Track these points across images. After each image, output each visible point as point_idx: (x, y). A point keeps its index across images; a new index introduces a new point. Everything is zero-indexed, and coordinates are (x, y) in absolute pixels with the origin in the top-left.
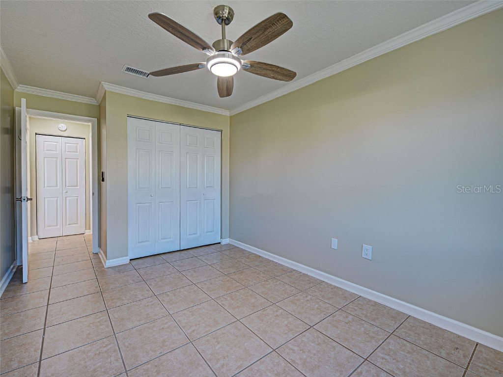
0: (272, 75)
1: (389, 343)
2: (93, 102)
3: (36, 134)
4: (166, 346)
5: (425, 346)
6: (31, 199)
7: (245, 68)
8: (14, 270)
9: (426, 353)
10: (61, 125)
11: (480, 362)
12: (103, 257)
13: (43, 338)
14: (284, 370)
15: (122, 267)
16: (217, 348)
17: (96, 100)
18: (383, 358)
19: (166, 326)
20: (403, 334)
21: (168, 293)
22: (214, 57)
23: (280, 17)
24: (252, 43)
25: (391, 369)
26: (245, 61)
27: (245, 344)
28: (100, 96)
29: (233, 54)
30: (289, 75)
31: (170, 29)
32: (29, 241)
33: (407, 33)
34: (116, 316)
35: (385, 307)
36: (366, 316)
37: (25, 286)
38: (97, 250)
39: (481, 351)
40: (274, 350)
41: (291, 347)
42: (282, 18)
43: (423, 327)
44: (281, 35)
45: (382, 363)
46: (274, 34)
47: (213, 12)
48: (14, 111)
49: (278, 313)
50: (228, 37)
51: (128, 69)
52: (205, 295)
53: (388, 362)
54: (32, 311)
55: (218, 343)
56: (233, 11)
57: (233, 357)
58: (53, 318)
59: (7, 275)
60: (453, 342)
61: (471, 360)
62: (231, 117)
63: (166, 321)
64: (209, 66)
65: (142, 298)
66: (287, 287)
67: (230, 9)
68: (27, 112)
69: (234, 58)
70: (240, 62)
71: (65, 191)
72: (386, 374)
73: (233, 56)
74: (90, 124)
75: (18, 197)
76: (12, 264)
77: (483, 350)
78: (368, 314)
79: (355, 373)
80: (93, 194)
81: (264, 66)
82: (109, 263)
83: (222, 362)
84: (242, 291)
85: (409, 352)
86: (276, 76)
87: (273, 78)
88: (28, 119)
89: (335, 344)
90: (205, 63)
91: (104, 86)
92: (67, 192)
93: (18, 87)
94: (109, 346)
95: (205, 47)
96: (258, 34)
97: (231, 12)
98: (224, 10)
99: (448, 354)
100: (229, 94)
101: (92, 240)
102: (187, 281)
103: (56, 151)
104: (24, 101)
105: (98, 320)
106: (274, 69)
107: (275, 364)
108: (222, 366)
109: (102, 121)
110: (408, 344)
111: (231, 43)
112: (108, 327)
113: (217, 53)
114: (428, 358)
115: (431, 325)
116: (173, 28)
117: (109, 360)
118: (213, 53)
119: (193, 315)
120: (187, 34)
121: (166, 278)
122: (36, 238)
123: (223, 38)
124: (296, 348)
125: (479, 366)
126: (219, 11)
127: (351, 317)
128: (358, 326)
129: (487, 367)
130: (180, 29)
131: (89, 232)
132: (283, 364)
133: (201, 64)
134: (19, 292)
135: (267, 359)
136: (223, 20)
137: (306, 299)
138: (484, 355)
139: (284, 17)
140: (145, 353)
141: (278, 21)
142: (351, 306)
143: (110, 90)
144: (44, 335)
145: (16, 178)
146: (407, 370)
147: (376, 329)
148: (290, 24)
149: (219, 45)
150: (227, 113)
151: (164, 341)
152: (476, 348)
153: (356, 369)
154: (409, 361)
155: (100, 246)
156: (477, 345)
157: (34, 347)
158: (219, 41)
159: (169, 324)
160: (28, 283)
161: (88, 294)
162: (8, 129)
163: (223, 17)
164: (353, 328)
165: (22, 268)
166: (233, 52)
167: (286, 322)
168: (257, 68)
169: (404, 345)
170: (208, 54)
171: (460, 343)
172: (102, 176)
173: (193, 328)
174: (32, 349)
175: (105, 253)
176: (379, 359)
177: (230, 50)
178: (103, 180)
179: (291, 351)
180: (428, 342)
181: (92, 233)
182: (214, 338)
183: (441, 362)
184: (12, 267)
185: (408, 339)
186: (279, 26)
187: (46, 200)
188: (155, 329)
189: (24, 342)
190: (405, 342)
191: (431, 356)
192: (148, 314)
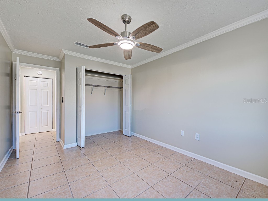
0: (151, 50)
1: (206, 180)
2: (58, 59)
3: (24, 76)
4: (96, 188)
5: (223, 181)
6: (21, 112)
7: (137, 46)
8: (11, 152)
9: (223, 184)
10: (39, 72)
11: (246, 187)
12: (62, 144)
13: (29, 187)
14: (156, 196)
15: (73, 149)
16: (123, 187)
17: (59, 58)
18: (203, 187)
19: (97, 178)
20: (213, 175)
21: (98, 161)
22: (121, 40)
23: (153, 23)
24: (140, 34)
25: (206, 192)
26: (137, 42)
27: (137, 185)
28: (61, 57)
29: (131, 39)
30: (159, 50)
31: (98, 26)
32: (20, 136)
33: (214, 32)
34: (69, 174)
35: (206, 163)
36: (196, 168)
37: (18, 160)
38: (59, 140)
39: (247, 182)
40: (151, 187)
41: (160, 184)
42: (154, 24)
43: (222, 172)
44: (153, 31)
45: (202, 190)
46: (150, 31)
47: (121, 17)
48: (12, 64)
49: (154, 169)
50: (129, 30)
51: (77, 43)
52: (117, 161)
53: (205, 189)
54: (22, 173)
55: (123, 185)
56: (131, 18)
57: (131, 191)
58: (34, 177)
59: (7, 154)
60: (235, 178)
61: (242, 186)
62: (132, 69)
63: (97, 175)
64: (119, 44)
65: (84, 164)
66: (159, 155)
67: (129, 16)
68: (20, 64)
69: (131, 41)
70: (135, 43)
71: (41, 108)
72: (204, 195)
73: (131, 40)
74: (56, 71)
75: (14, 111)
76: (10, 148)
77: (248, 181)
78: (198, 167)
79: (189, 195)
80: (57, 109)
81: (147, 45)
82: (66, 147)
83: (125, 194)
84: (136, 158)
85: (215, 184)
86: (152, 50)
87: (151, 51)
88: (20, 69)
89: (181, 182)
90: (117, 43)
91: (64, 51)
92: (42, 108)
93: (15, 51)
94: (66, 190)
95: (116, 35)
96: (142, 30)
97: (130, 18)
98: (126, 17)
99: (232, 184)
100: (130, 58)
101: (56, 134)
102: (108, 154)
103: (35, 86)
104: (18, 59)
105: (59, 176)
106: (151, 46)
107: (152, 193)
108: (125, 196)
109: (62, 70)
110: (215, 180)
111: (130, 33)
112: (65, 180)
113: (123, 38)
114: (223, 186)
115: (226, 171)
116: (100, 25)
117: (66, 196)
118: (121, 38)
119: (111, 172)
120: (107, 29)
121: (97, 153)
122: (24, 134)
123: (126, 31)
124: (162, 185)
125: (245, 189)
126: (124, 17)
127: (189, 169)
128: (192, 173)
129: (249, 189)
130: (104, 26)
131: (54, 130)
132: (155, 193)
133: (115, 43)
134: (14, 164)
135: (147, 191)
136: (126, 22)
137: (168, 161)
138: (248, 184)
139: (154, 23)
140: (85, 192)
141: (152, 25)
142: (190, 163)
143: (67, 53)
144: (29, 185)
145: (12, 101)
146: (213, 192)
147: (201, 174)
148: (157, 27)
149: (124, 34)
150: (130, 67)
151: (95, 185)
152: (245, 180)
153: (190, 193)
154: (214, 188)
155: (60, 138)
156: (245, 179)
157: (24, 192)
158: (124, 32)
159: (98, 176)
160: (19, 159)
161: (54, 163)
162: (8, 73)
163: (126, 20)
164: (190, 174)
165: (16, 150)
166: (131, 38)
167: (158, 173)
168: (143, 46)
169: (213, 181)
170: (118, 38)
171: (238, 178)
172: (62, 100)
173: (111, 178)
174: (22, 193)
175: (64, 141)
176: (201, 188)
177: (129, 37)
178: (63, 102)
179: (160, 187)
180: (224, 179)
181: (56, 131)
182: (121, 182)
183: (229, 188)
184: (10, 150)
185: (215, 178)
186: (152, 27)
187: (30, 112)
188: (90, 180)
189: (18, 190)
190: (214, 179)
191: (225, 185)
192: (87, 172)
